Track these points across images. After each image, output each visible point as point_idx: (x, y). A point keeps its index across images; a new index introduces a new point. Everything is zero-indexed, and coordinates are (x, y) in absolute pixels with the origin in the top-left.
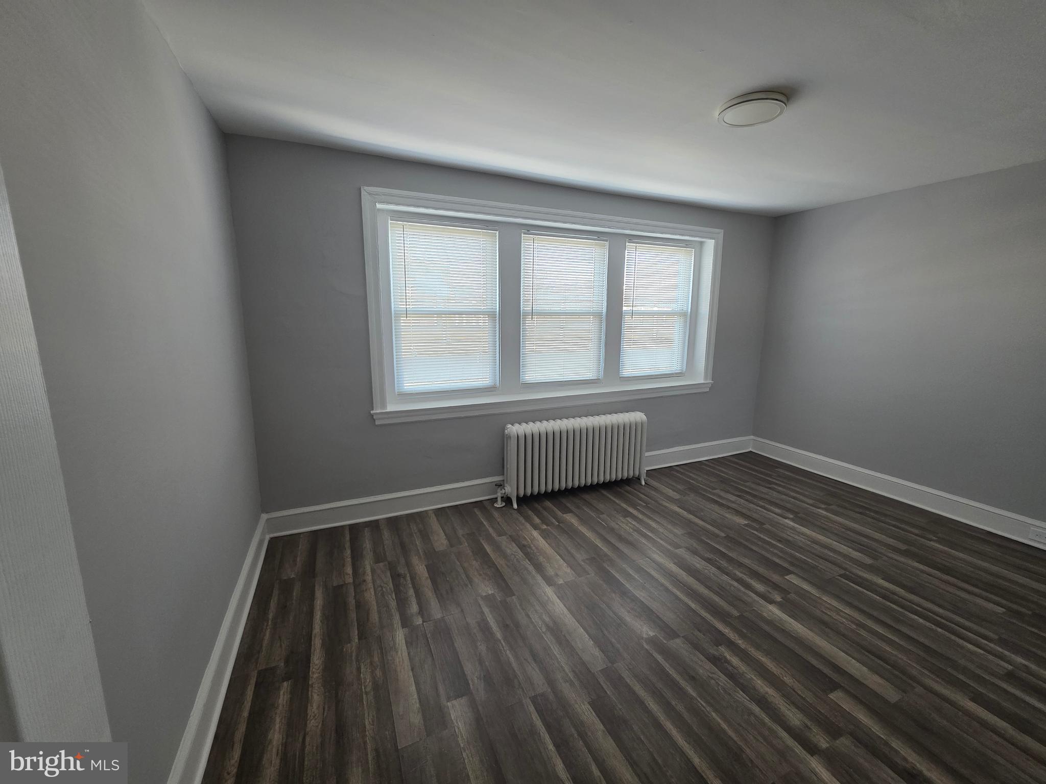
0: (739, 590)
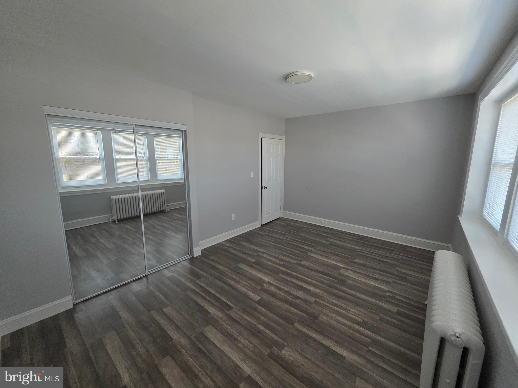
0: (280, 284)
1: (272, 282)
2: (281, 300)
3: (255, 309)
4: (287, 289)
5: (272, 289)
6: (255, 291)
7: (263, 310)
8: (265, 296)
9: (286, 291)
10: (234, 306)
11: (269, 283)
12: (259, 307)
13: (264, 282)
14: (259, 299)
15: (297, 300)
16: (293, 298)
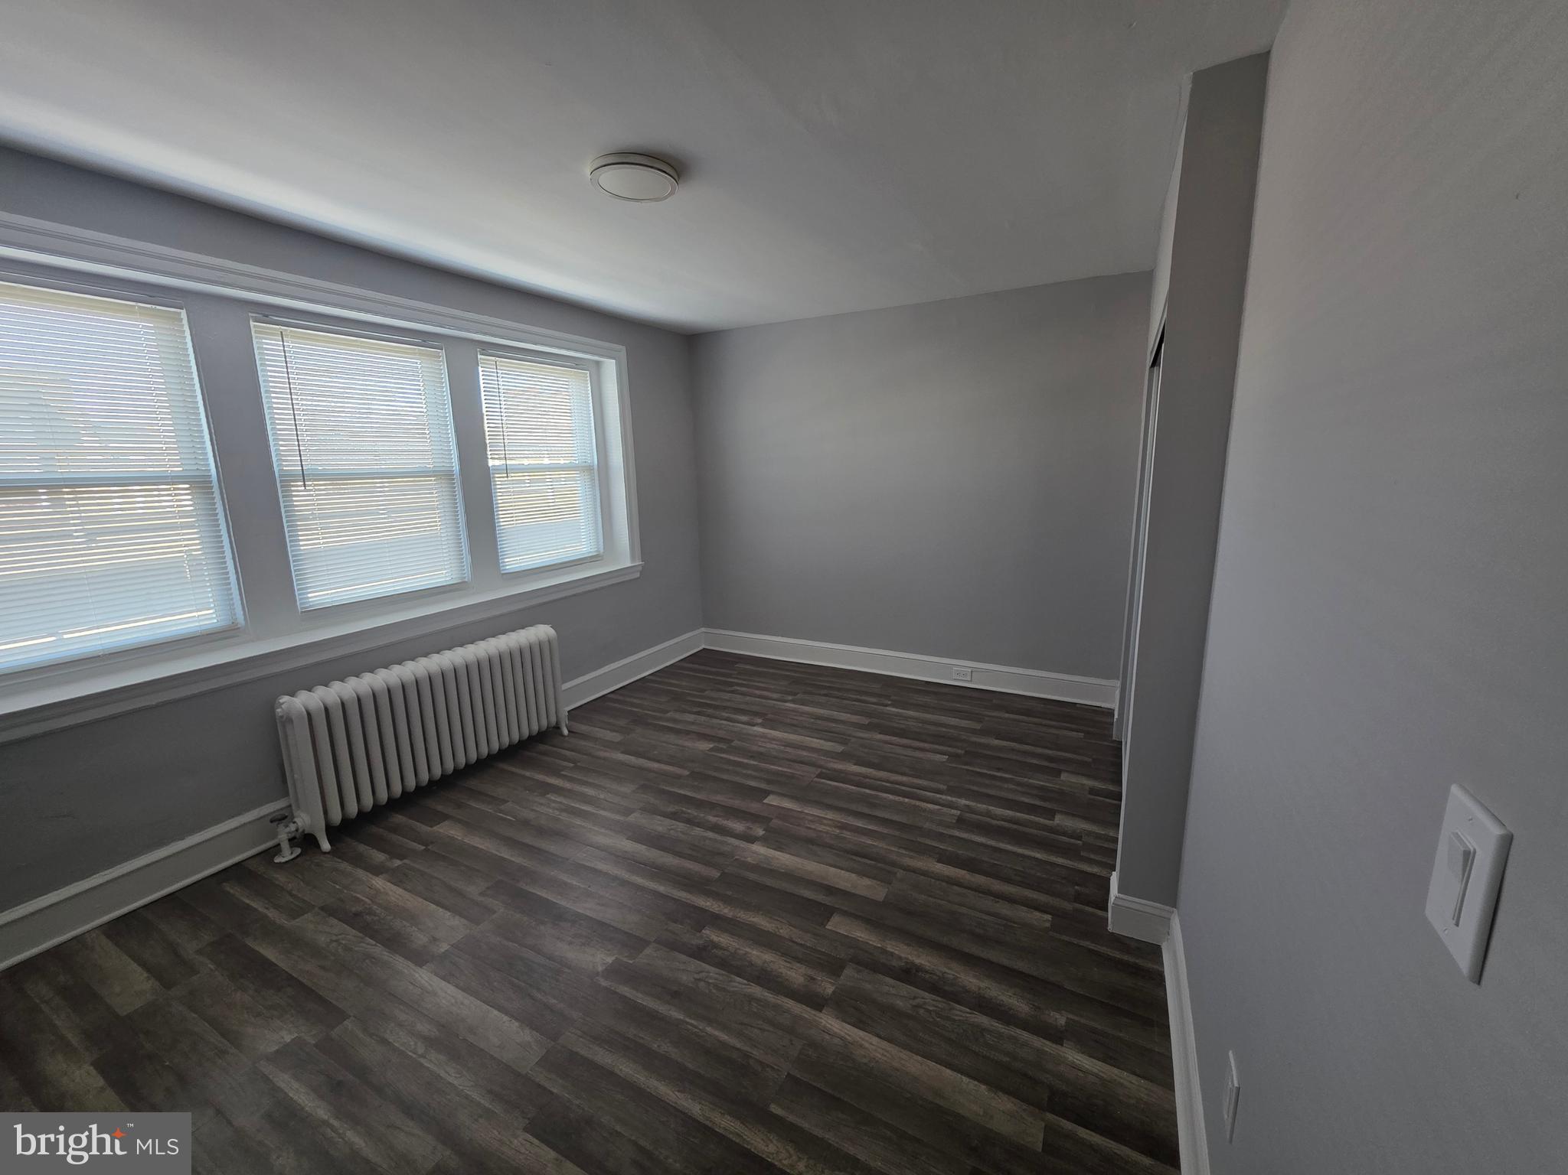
0: (715, 841)
1: (743, 844)
2: (712, 806)
3: (769, 782)
4: (698, 831)
5: (738, 826)
6: (784, 814)
7: (753, 783)
8: (754, 807)
9: (699, 825)
10: (816, 779)
11: (751, 839)
12: (763, 786)
13: (765, 840)
14: (767, 799)
15: (674, 810)
16: (683, 812)
